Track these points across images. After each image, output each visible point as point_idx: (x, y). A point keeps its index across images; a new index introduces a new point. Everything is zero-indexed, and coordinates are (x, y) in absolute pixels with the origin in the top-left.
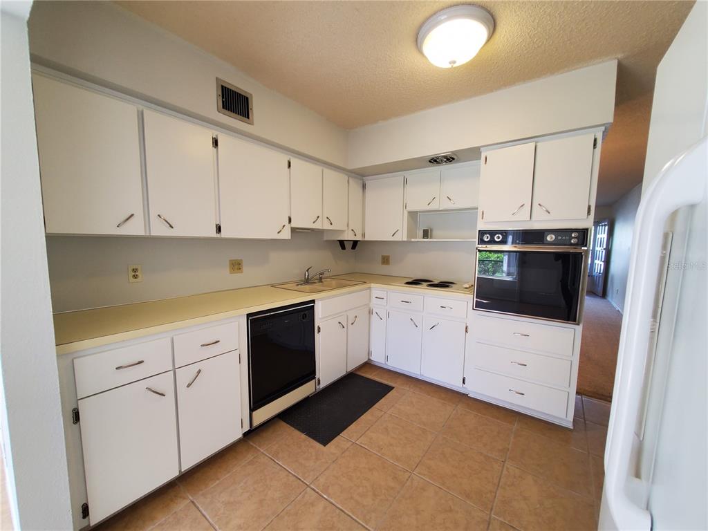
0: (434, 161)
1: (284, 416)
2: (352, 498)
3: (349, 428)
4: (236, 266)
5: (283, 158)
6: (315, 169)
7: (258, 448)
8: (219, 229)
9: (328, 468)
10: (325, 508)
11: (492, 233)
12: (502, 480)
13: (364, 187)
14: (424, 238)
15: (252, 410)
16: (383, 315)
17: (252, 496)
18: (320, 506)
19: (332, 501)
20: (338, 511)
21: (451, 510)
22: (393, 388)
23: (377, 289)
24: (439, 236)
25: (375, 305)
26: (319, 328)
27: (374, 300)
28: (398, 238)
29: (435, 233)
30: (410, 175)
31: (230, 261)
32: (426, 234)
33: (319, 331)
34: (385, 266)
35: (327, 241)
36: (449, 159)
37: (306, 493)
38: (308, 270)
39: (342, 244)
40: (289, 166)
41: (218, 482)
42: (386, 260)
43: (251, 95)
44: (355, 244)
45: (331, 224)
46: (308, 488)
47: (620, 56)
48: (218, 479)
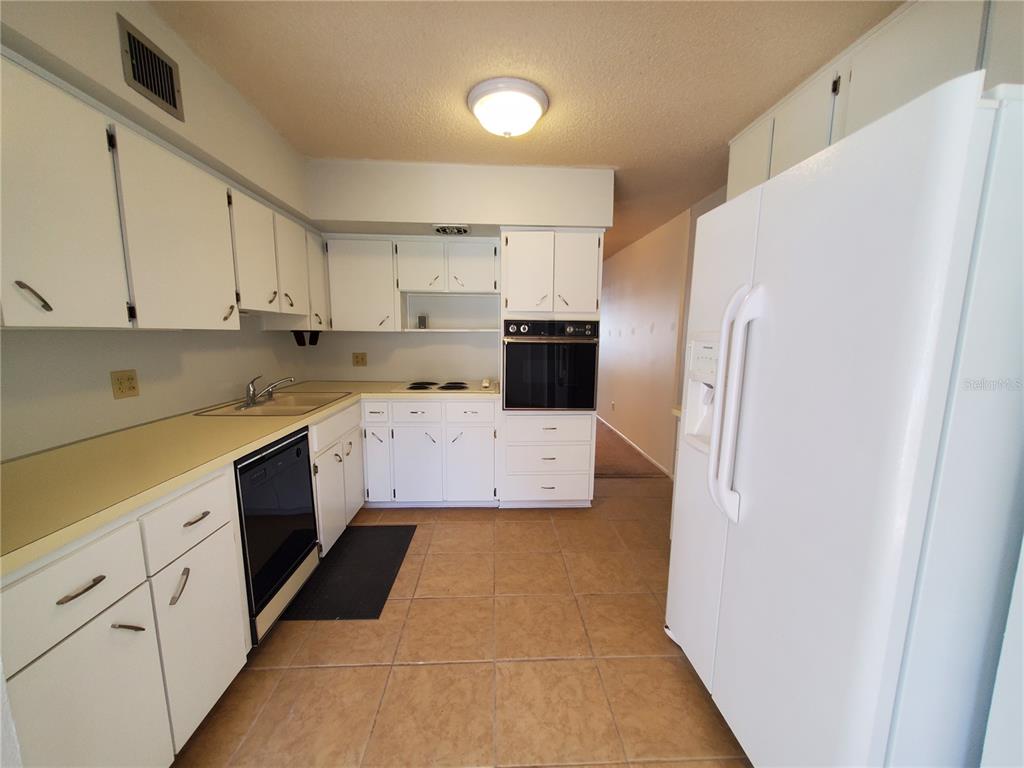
0: (443, 231)
1: (291, 613)
2: (451, 648)
3: (394, 586)
4: (125, 383)
5: (220, 188)
6: (264, 212)
7: (277, 668)
8: (132, 313)
9: (401, 638)
10: (430, 672)
11: (518, 323)
12: (567, 565)
13: (325, 248)
14: (420, 328)
15: (253, 615)
16: (385, 436)
17: (321, 718)
18: (424, 673)
19: (432, 662)
20: (446, 667)
21: (545, 608)
22: (415, 527)
23: (370, 401)
24: (437, 325)
25: (369, 422)
26: (316, 467)
27: (368, 417)
28: (388, 327)
29: (431, 321)
30: (402, 241)
31: (112, 373)
32: (422, 322)
33: (316, 472)
34: (361, 368)
35: (267, 331)
36: (461, 231)
37: (394, 673)
38: (252, 382)
39: (299, 336)
40: (230, 203)
41: (244, 738)
42: (360, 360)
43: (177, 65)
44: (315, 336)
45: (292, 305)
46: (394, 668)
47: (617, 168)
48: (242, 734)
